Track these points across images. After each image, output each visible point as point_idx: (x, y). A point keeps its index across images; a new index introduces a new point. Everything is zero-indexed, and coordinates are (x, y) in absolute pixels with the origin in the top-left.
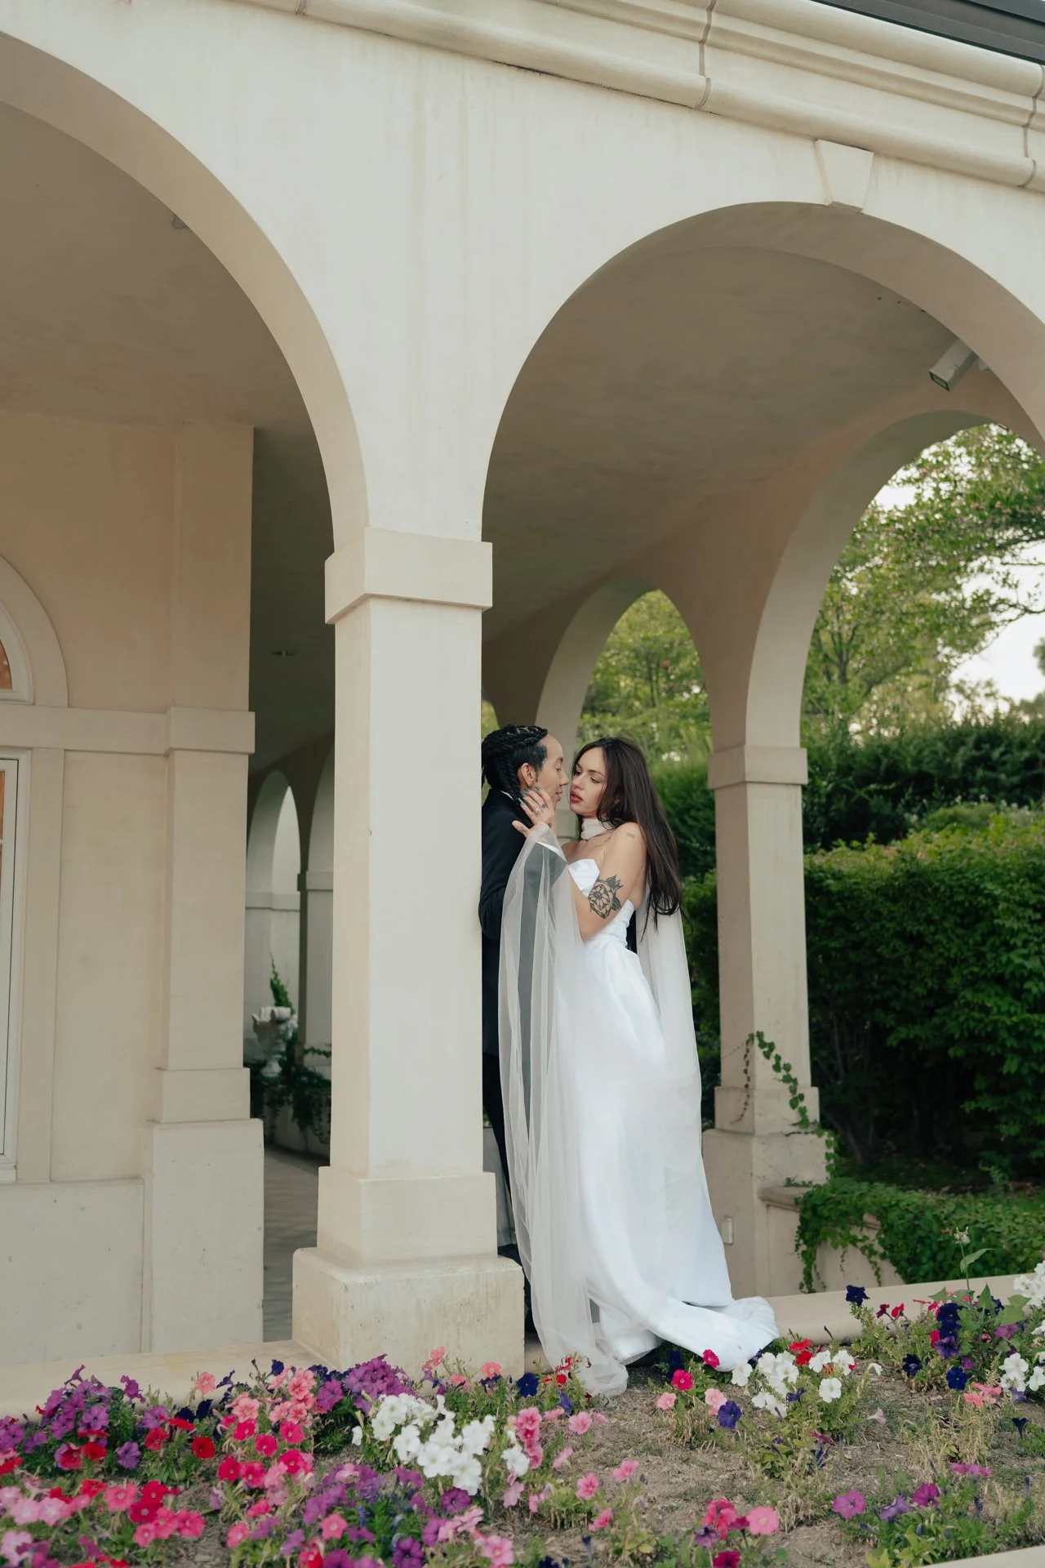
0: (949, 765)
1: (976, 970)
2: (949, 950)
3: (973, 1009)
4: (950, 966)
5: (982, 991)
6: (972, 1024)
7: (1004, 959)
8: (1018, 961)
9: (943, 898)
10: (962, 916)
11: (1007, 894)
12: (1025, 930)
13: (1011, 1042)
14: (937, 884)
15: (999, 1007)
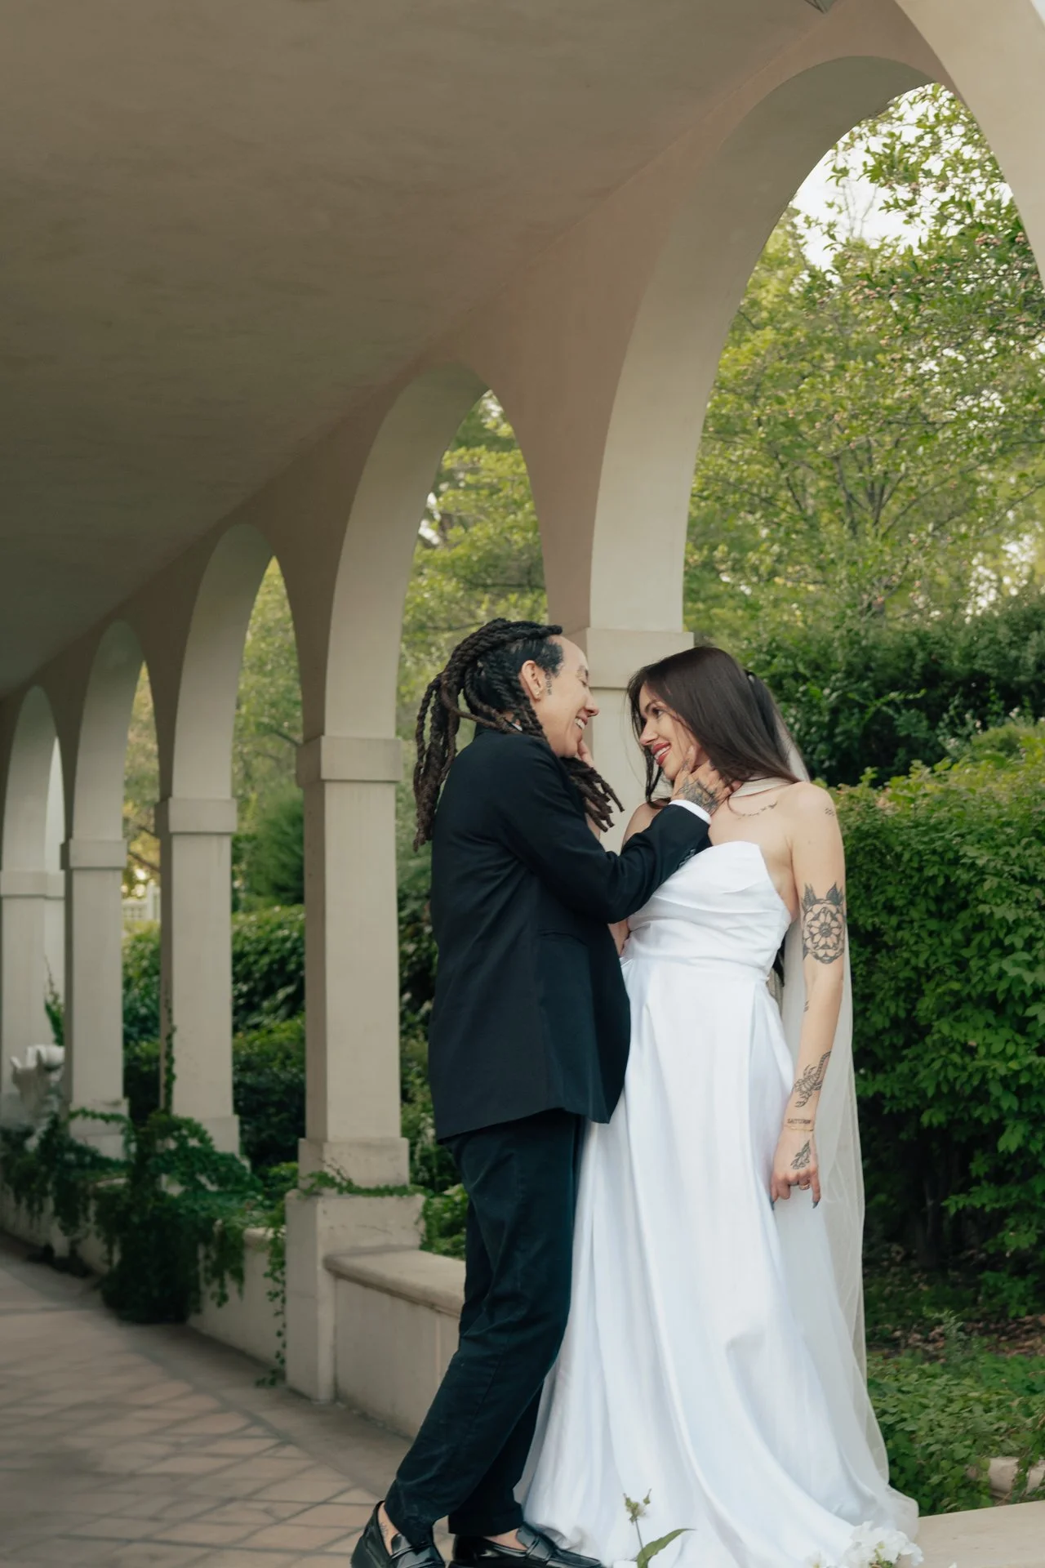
1: (955, 986)
2: (917, 954)
3: (952, 1050)
4: (923, 980)
5: (966, 1019)
6: (952, 1073)
7: (994, 969)
8: (1013, 972)
9: (908, 872)
10: (938, 900)
11: (999, 863)
12: (1030, 921)
13: (1009, 1102)
14: (899, 849)
15: (989, 1046)
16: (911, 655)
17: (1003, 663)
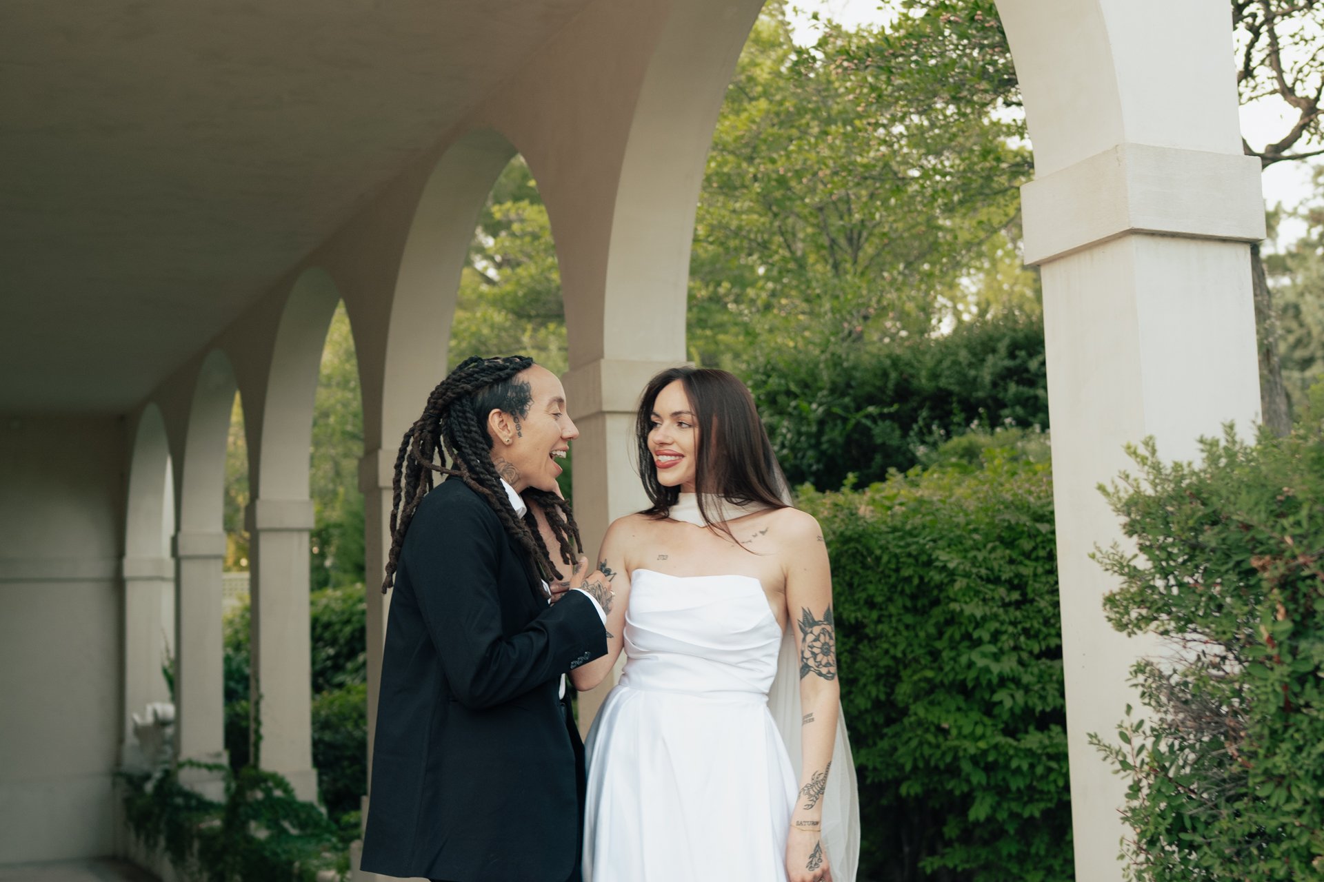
0: (975, 379)
1: (929, 674)
2: (895, 645)
3: (927, 730)
4: (901, 667)
5: (939, 704)
6: (927, 751)
7: (964, 660)
8: (981, 662)
9: (887, 572)
10: (914, 597)
11: (968, 566)
12: (995, 617)
13: (978, 777)
14: (878, 552)
15: (960, 728)
16: (885, 374)
17: (964, 381)
